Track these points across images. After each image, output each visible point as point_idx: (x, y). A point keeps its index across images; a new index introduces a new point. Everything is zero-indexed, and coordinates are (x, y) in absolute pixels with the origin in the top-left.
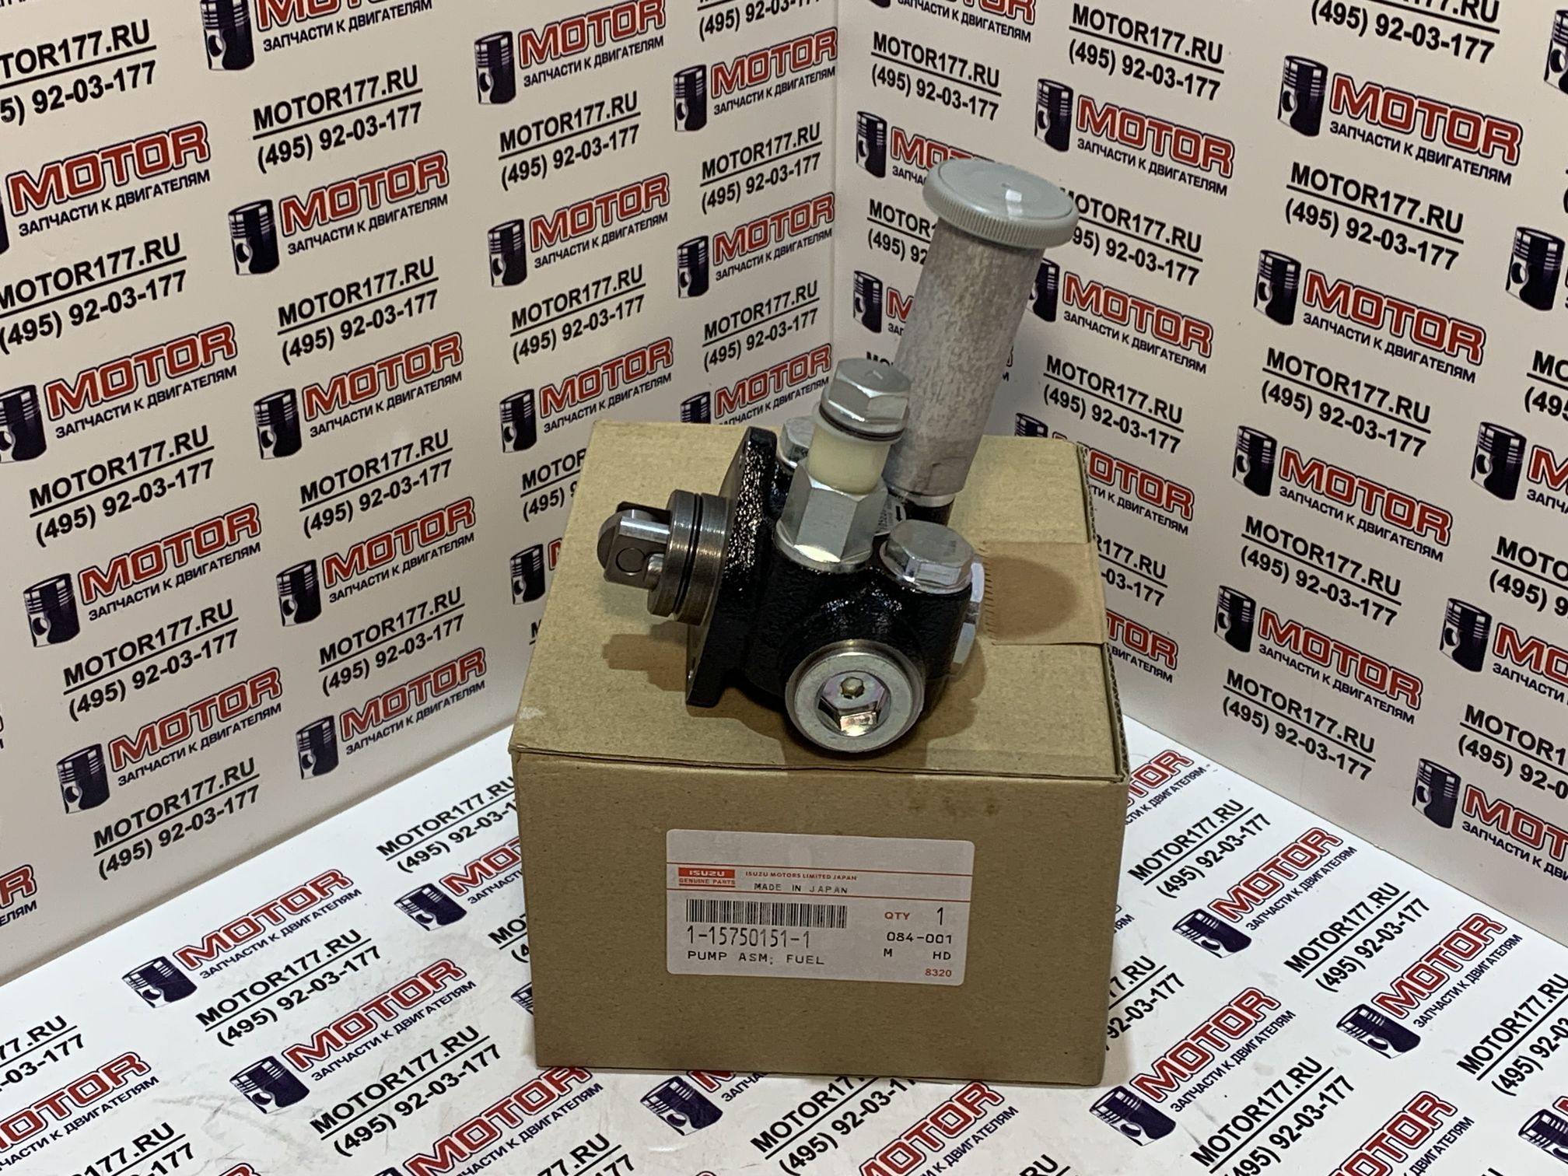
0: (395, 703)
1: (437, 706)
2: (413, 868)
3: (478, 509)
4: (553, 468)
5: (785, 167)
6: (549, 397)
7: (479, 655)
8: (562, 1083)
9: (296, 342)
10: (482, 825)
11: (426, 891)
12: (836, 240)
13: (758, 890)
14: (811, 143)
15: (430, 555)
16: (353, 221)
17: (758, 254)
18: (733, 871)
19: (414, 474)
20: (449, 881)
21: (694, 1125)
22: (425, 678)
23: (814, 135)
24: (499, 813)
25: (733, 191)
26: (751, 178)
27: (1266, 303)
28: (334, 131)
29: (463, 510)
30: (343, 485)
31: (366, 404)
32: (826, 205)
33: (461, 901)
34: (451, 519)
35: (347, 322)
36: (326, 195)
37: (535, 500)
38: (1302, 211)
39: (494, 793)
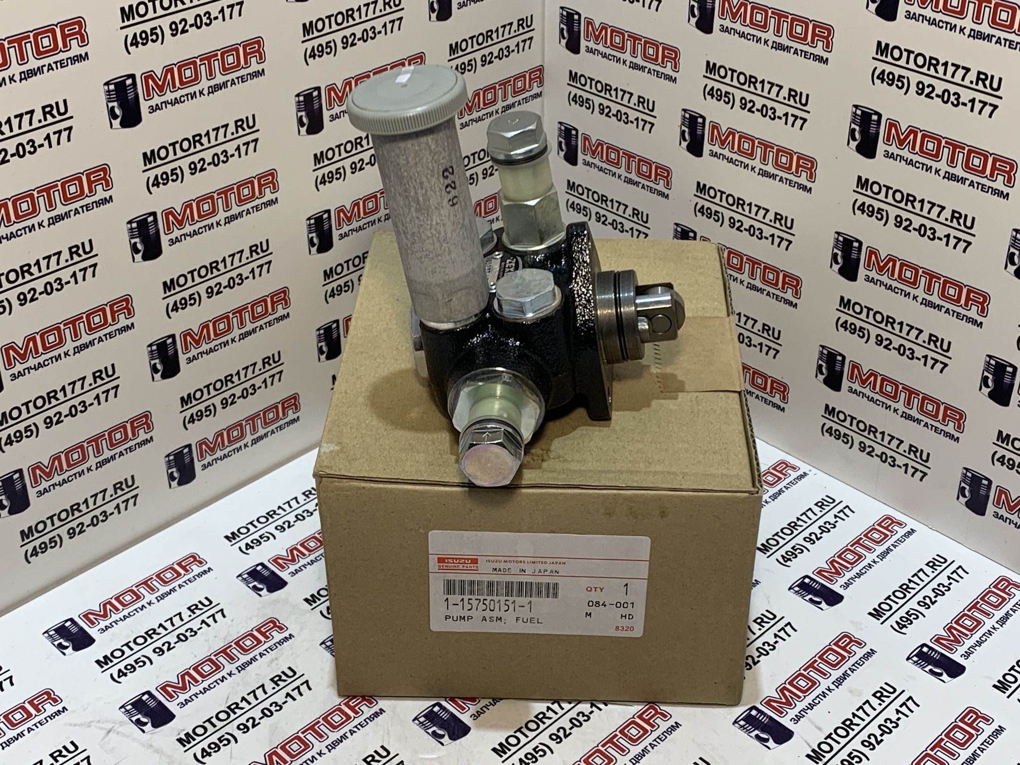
0: (235, 433)
1: (266, 435)
2: (250, 551)
3: (293, 296)
4: (345, 265)
5: (508, 47)
6: (342, 215)
7: (295, 398)
8: (357, 708)
9: (156, 177)
10: (298, 519)
11: (259, 568)
12: (545, 99)
13: (495, 572)
14: (527, 29)
15: (258, 329)
16: (196, 88)
17: (489, 110)
18: (477, 559)
19: (245, 271)
20: (275, 560)
21: (450, 738)
22: (257, 415)
23: (529, 24)
24: (311, 510)
25: (472, 65)
26: (484, 56)
27: (856, 143)
28: (180, 23)
29: (282, 296)
30: (193, 281)
31: (209, 222)
32: (538, 75)
33: (284, 575)
34: (273, 303)
35: (193, 163)
36: (176, 70)
37: (333, 288)
38: (883, 76)
39: (307, 496)
